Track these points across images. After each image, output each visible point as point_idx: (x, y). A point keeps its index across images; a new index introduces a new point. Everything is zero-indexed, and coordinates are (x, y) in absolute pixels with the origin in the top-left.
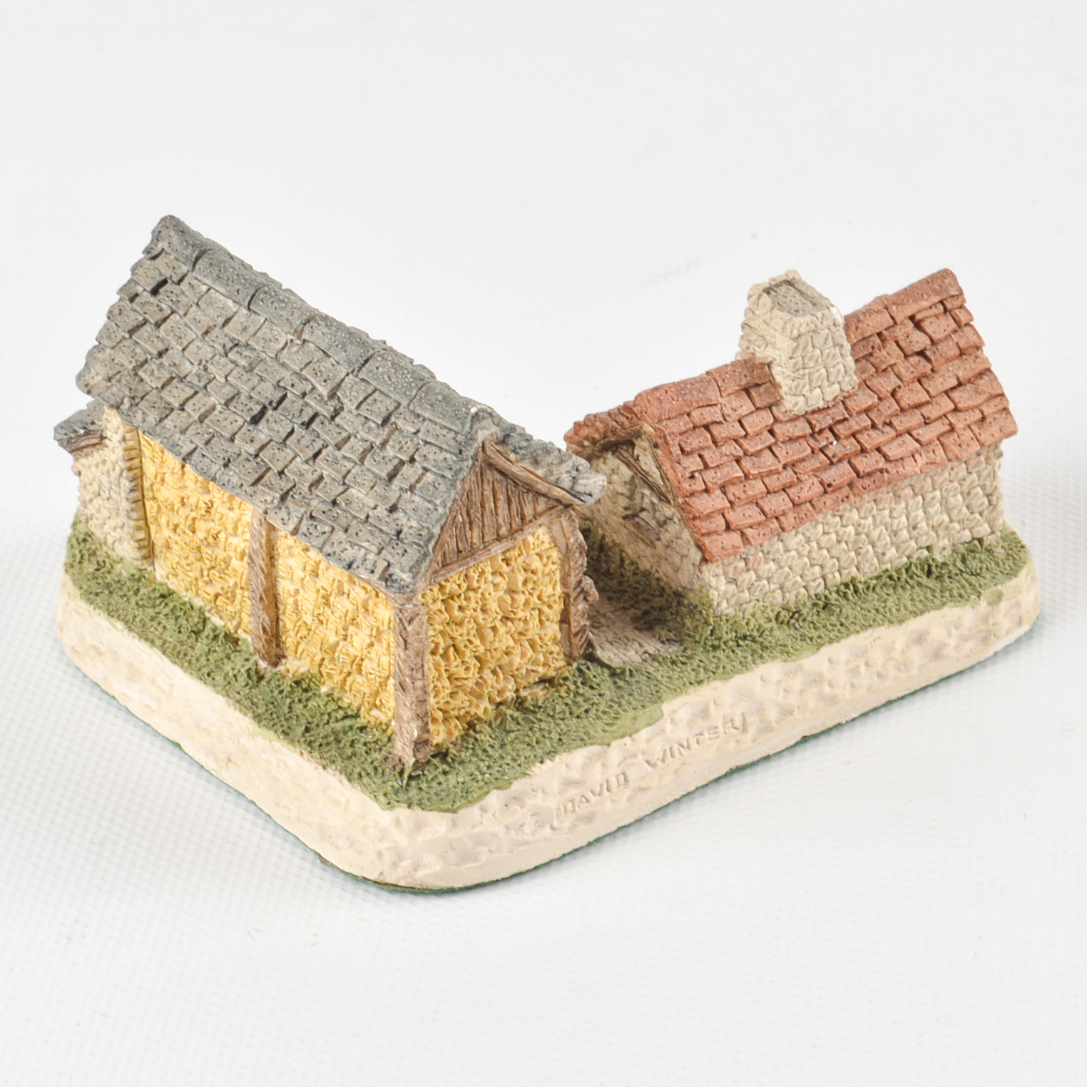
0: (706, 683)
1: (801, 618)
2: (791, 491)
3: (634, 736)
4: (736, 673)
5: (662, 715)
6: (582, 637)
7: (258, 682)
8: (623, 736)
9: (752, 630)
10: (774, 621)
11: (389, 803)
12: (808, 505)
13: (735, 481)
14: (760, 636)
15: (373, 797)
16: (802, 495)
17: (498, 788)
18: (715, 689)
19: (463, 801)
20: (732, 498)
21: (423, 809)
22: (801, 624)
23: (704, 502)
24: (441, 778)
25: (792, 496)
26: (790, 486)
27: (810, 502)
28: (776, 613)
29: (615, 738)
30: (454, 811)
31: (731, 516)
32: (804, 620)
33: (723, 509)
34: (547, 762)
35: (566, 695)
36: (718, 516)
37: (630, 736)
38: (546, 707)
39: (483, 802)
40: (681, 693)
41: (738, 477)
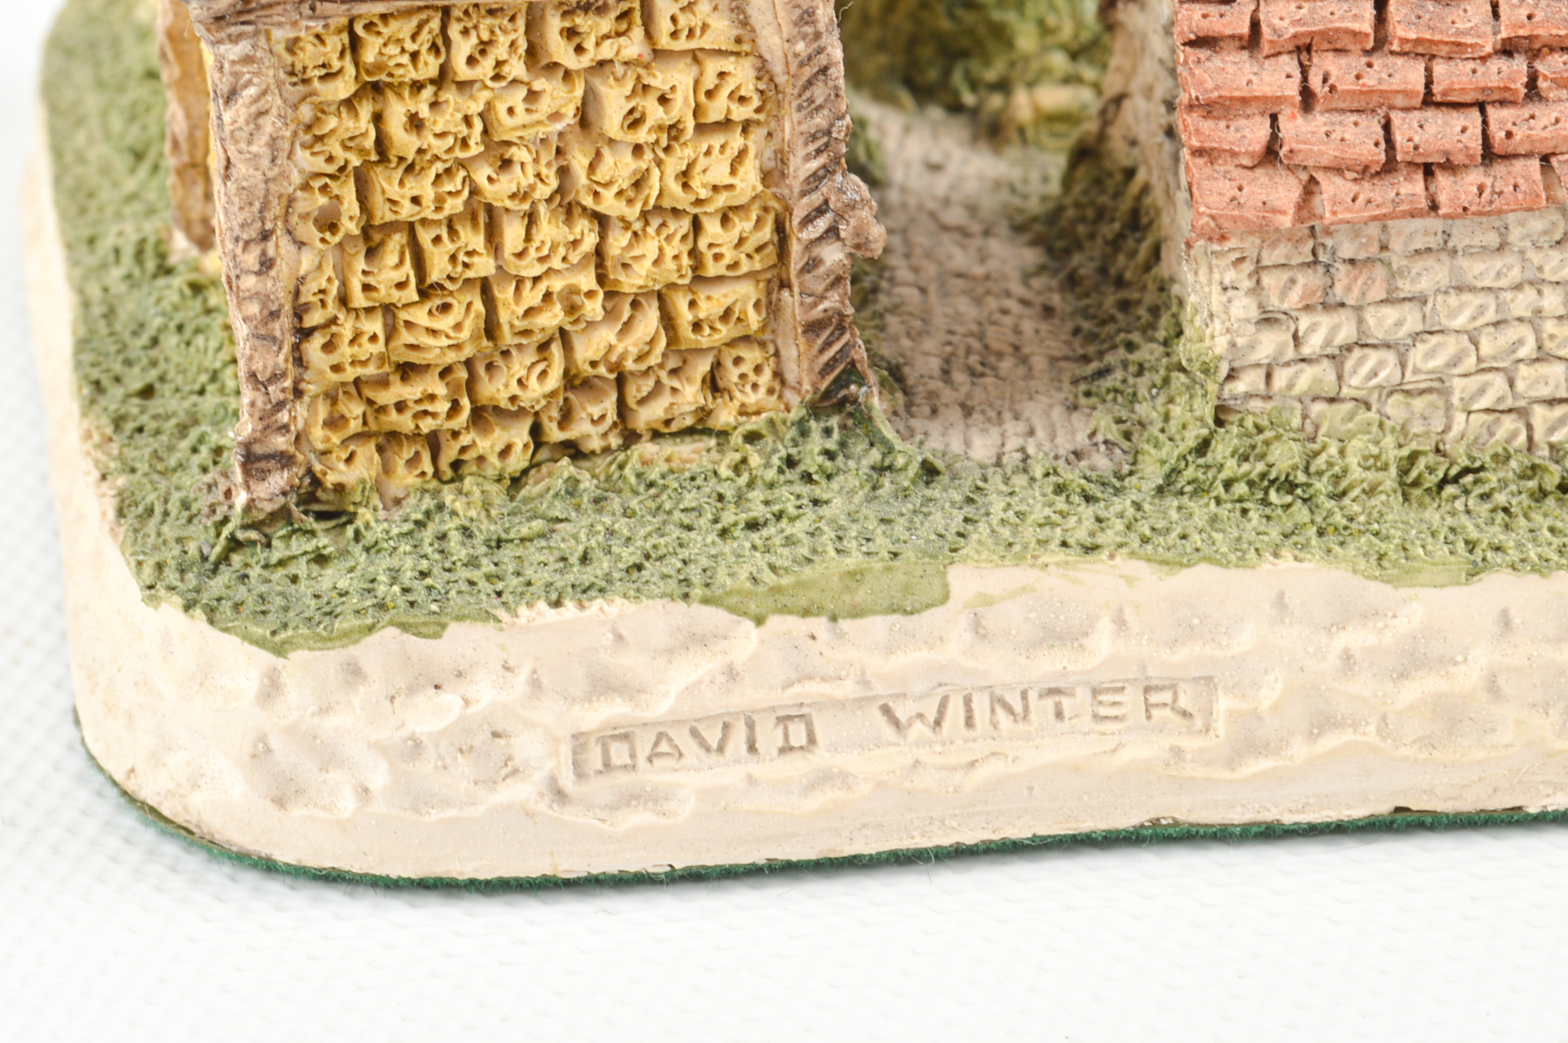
0: (1104, 555)
1: (1478, 490)
2: (1494, 114)
3: (845, 624)
4: (1208, 559)
5: (945, 598)
6: (828, 344)
7: (155, 276)
8: (806, 613)
9: (1320, 474)
10: (1393, 471)
11: (151, 587)
12: (1535, 164)
13: (1345, 42)
14: (1333, 496)
15: (133, 564)
16: (1519, 134)
17: (404, 627)
18: (1129, 580)
19: (303, 630)
20: (1315, 82)
21: (211, 622)
22: (1471, 503)
23: (1230, 69)
24: (301, 568)
25: (1493, 127)
26: (1503, 103)
27: (1545, 159)
28: (1405, 452)
29: (785, 610)
30: (280, 650)
31: (1295, 128)
32: (1485, 497)
33: (1279, 100)
34: (570, 606)
35: (730, 473)
36: (1258, 119)
37: (834, 618)
38: (665, 487)
39: (354, 650)
40: (1019, 559)
41: (1355, 34)
